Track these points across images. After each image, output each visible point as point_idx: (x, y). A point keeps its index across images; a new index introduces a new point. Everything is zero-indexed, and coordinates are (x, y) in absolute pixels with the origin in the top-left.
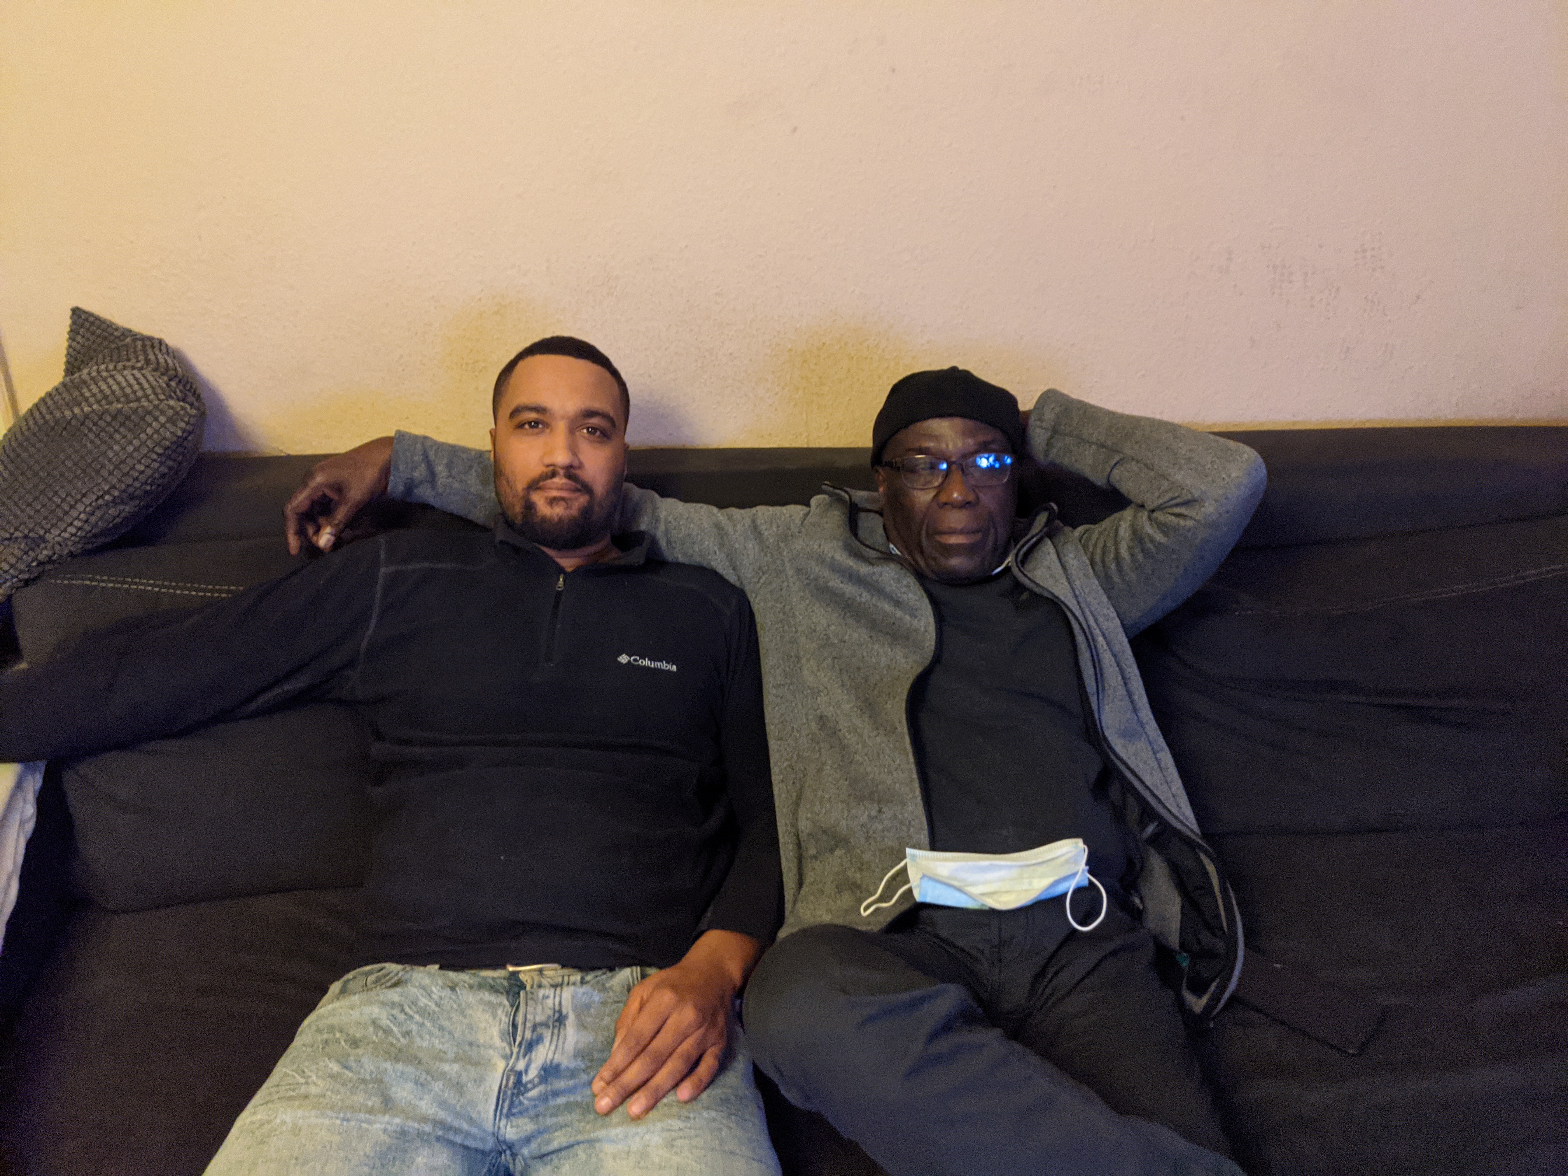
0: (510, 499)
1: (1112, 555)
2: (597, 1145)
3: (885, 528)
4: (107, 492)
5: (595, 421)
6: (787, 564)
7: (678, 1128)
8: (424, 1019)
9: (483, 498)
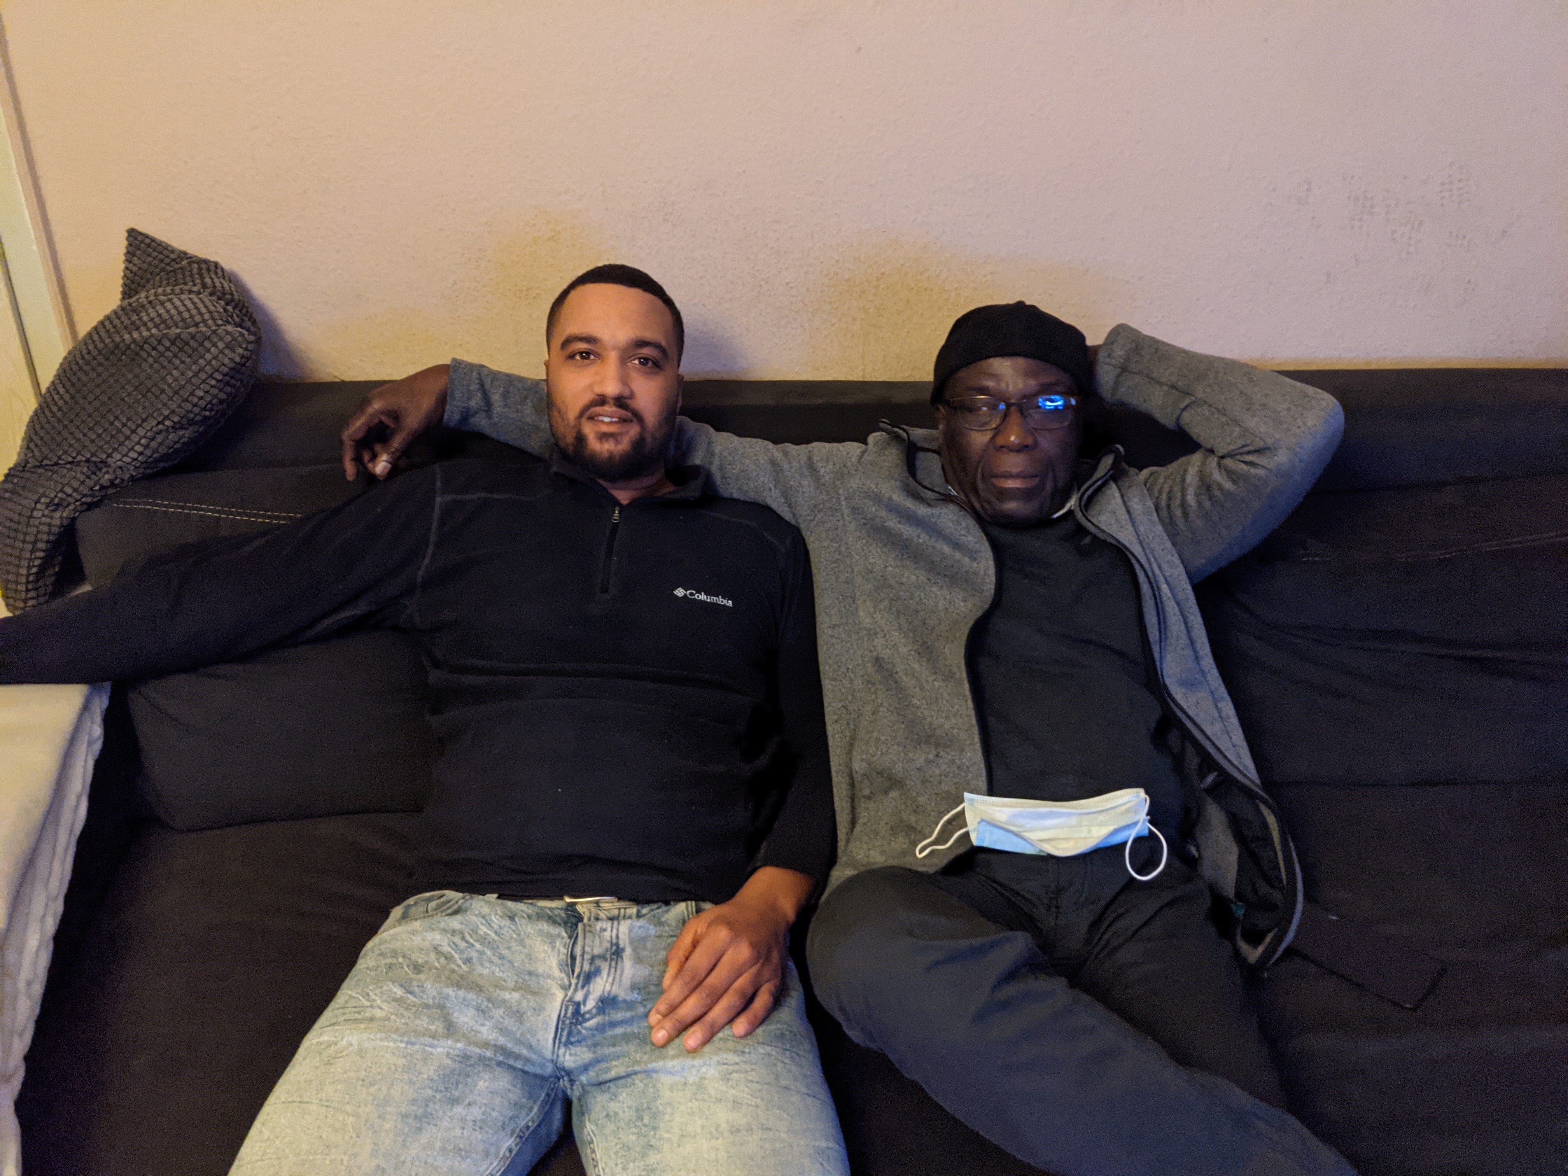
0: (564, 430)
1: (1178, 502)
2: (654, 1075)
3: (943, 469)
4: (167, 418)
5: (646, 351)
6: (844, 503)
7: (733, 1062)
8: (484, 947)
9: (537, 428)
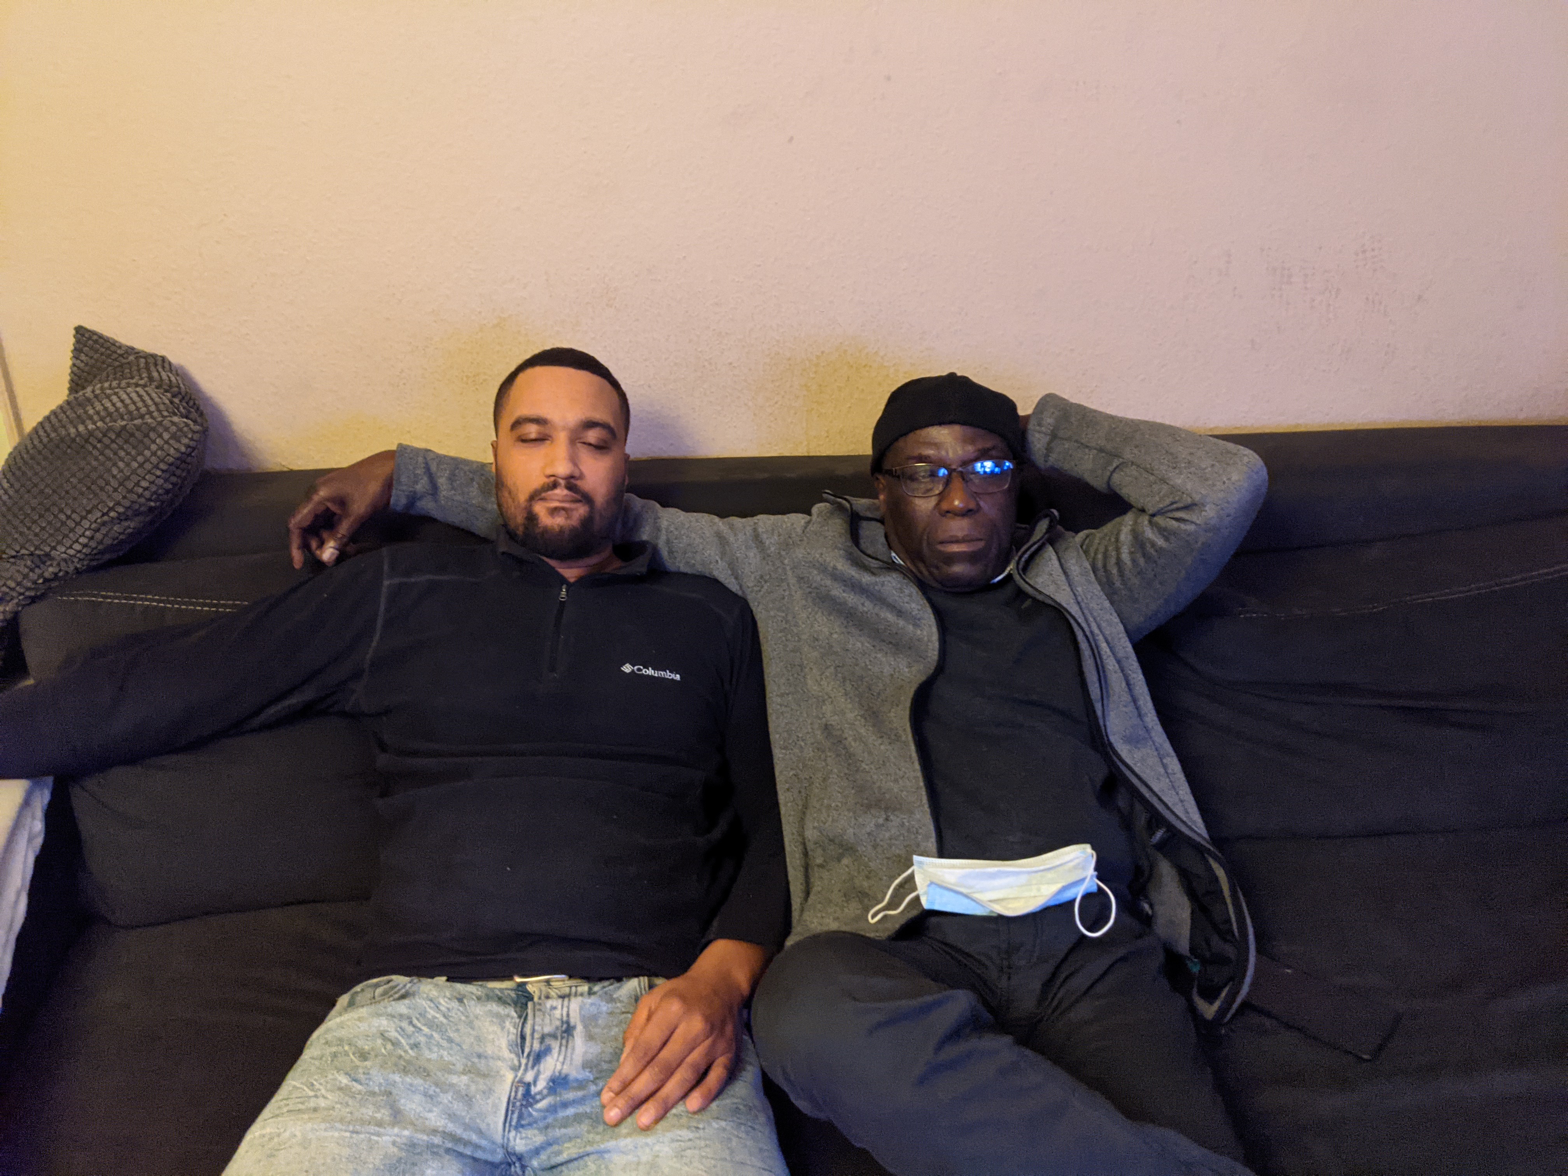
0: (513, 511)
1: (1114, 560)
2: (607, 1156)
3: (886, 537)
4: (111, 509)
5: (593, 433)
6: (789, 573)
7: (687, 1138)
8: (433, 1030)
9: (484, 510)
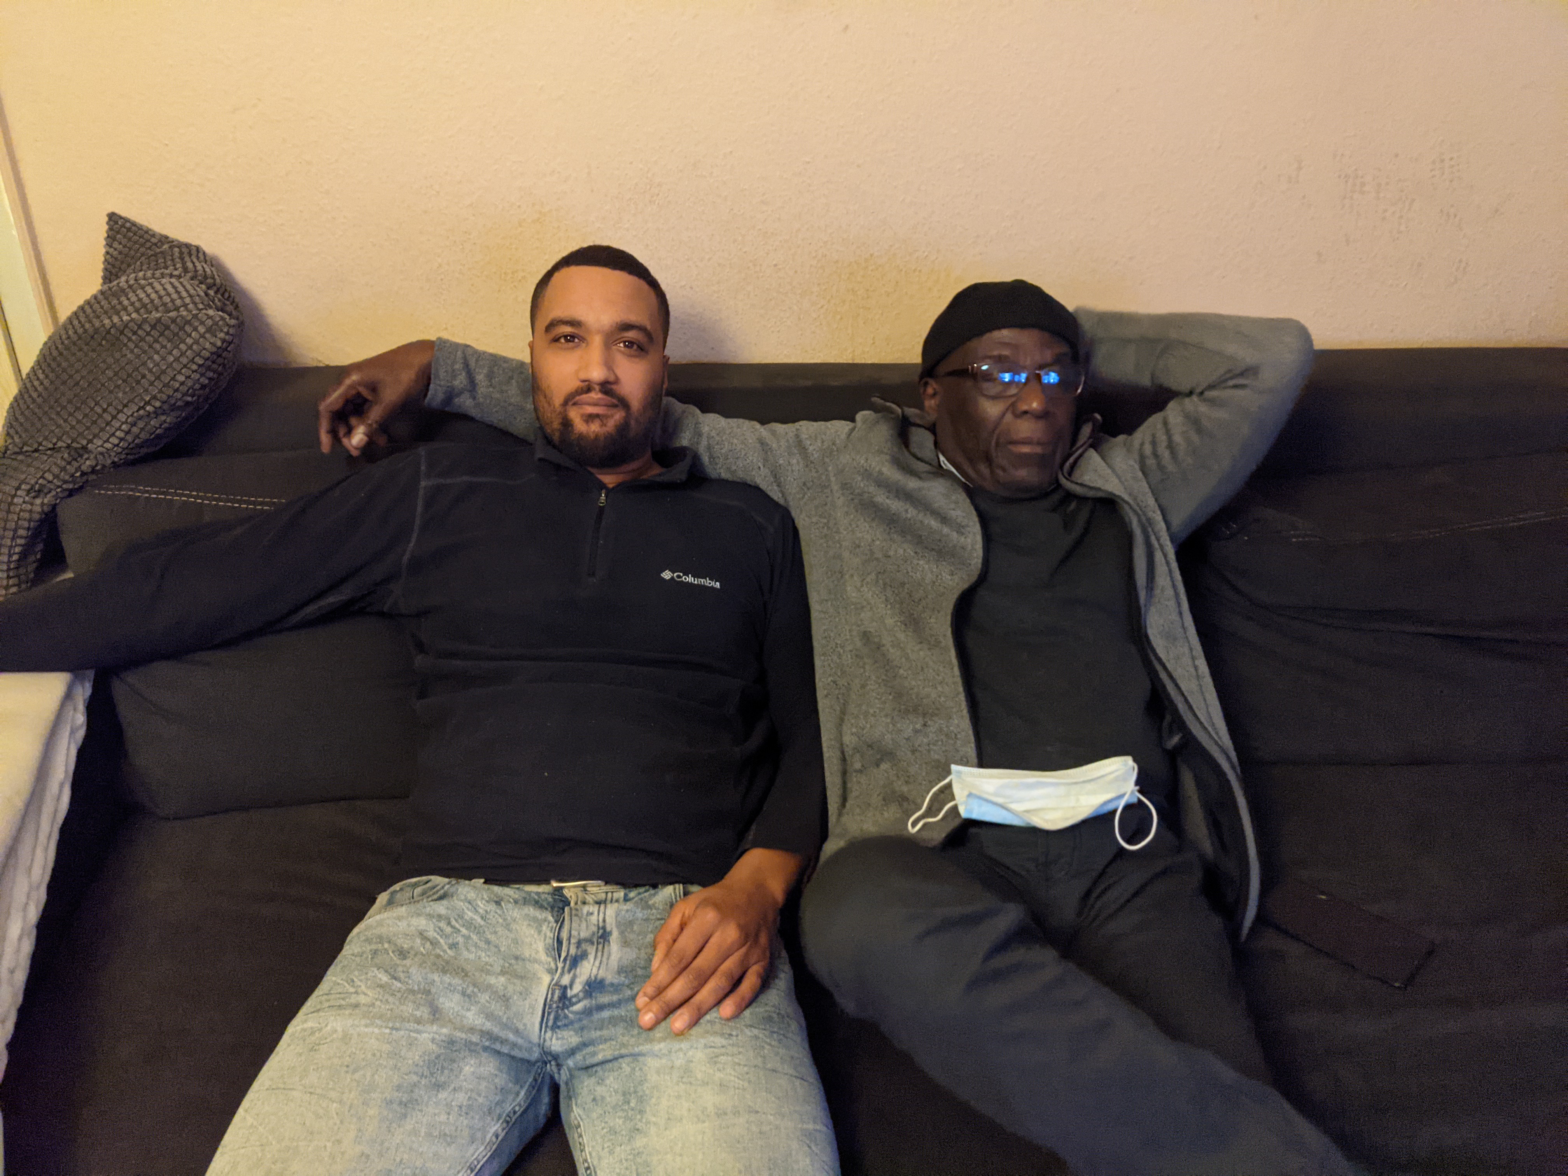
0: (549, 415)
2: (641, 1059)
4: (148, 403)
5: (631, 335)
6: (833, 479)
7: (720, 1045)
8: (470, 932)
9: (522, 410)
